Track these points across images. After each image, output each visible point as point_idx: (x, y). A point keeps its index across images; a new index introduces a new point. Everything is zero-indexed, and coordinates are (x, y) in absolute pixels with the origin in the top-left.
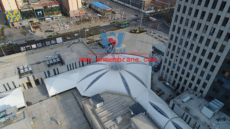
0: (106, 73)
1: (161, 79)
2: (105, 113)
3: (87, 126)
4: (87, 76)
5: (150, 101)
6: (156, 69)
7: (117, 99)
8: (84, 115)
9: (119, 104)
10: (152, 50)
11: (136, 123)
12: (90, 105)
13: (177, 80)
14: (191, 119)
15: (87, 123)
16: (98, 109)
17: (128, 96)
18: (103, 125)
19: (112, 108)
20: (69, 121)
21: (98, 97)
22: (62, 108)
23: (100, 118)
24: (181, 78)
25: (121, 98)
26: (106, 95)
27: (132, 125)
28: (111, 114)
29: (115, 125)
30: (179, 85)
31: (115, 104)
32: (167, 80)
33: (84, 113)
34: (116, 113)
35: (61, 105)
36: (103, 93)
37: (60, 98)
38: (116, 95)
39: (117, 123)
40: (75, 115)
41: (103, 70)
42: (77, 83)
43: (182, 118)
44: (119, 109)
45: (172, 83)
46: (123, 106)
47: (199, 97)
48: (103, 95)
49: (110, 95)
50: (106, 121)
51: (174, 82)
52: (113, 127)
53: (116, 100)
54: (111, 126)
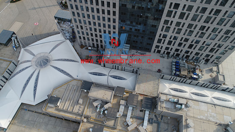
0: (39, 73)
1: (82, 46)
2: (67, 104)
3: (60, 121)
4: (24, 88)
5: (89, 72)
6: (73, 39)
7: (67, 88)
8: (51, 116)
9: (71, 91)
10: (56, 21)
11: (93, 96)
12: (52, 107)
13: (95, 42)
14: (118, 66)
15: (58, 119)
16: (60, 106)
17: (72, 80)
18: (73, 113)
19: (69, 97)
20: (44, 129)
21: (53, 99)
22: (28, 126)
23: (67, 110)
24: (97, 40)
25: (69, 85)
26: (56, 92)
27: (91, 98)
28: (72, 101)
29: (80, 106)
30: (97, 45)
31: (68, 93)
32: (88, 45)
33: (50, 115)
34: (74, 98)
35: (24, 125)
36: (53, 92)
37: (16, 122)
38: (63, 86)
39: (81, 104)
40: (44, 122)
41: (34, 72)
42: (20, 99)
43: (113, 68)
44: (74, 95)
45: (92, 46)
46: (75, 90)
47: (114, 48)
48: (54, 93)
49: (59, 89)
50: (72, 109)
51: (93, 44)
52: (80, 109)
53: (67, 90)
54: (79, 109)
